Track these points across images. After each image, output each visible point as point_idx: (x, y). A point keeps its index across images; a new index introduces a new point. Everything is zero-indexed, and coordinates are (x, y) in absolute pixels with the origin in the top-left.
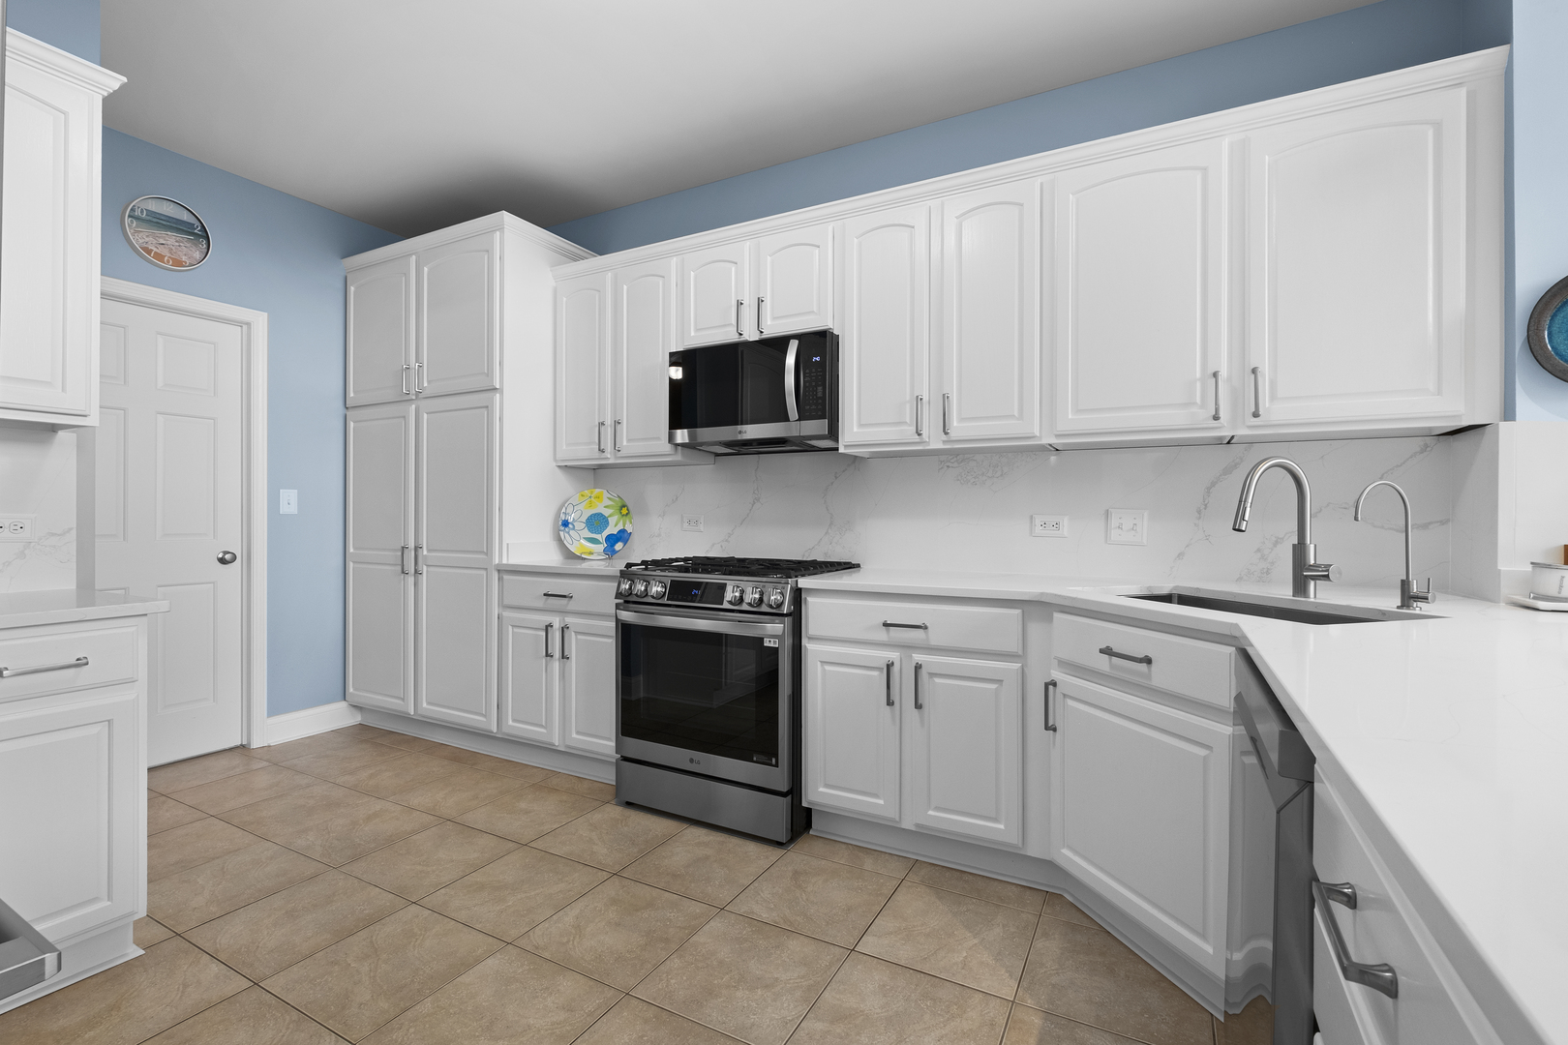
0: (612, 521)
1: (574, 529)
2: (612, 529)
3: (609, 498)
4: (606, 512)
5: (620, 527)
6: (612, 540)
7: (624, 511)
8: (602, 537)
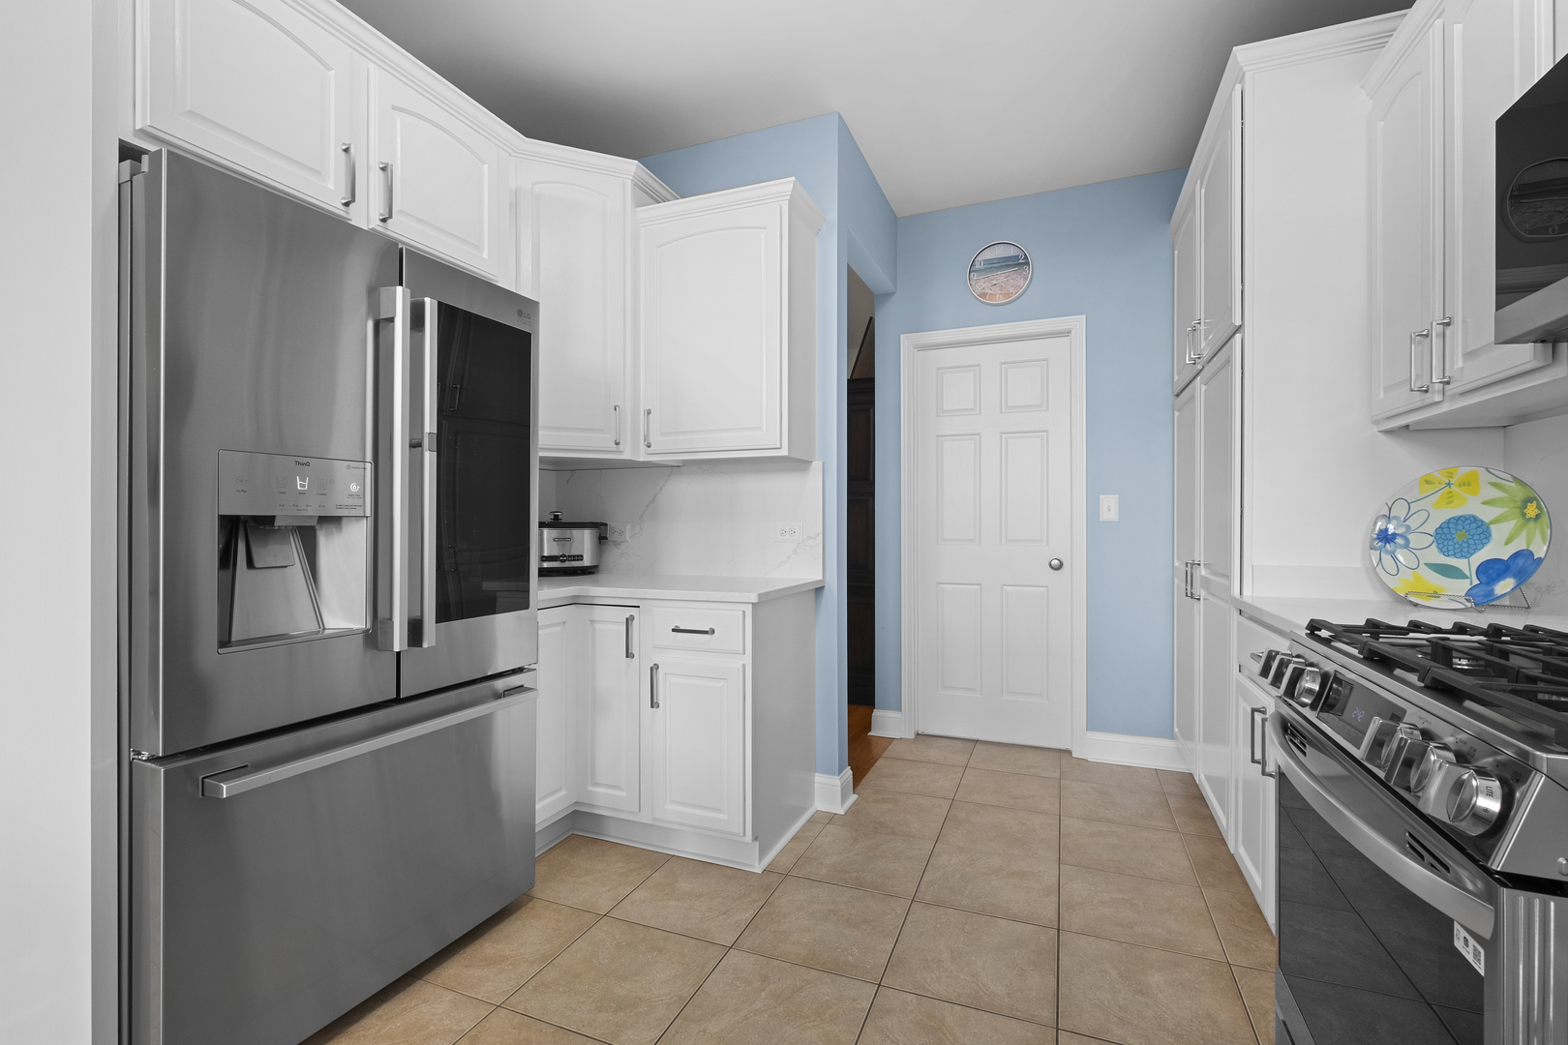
0: (1498, 532)
1: (1407, 545)
2: (1497, 549)
3: (1493, 484)
4: (1486, 514)
5: (1518, 545)
6: (1492, 571)
7: (1531, 510)
8: (1469, 565)
